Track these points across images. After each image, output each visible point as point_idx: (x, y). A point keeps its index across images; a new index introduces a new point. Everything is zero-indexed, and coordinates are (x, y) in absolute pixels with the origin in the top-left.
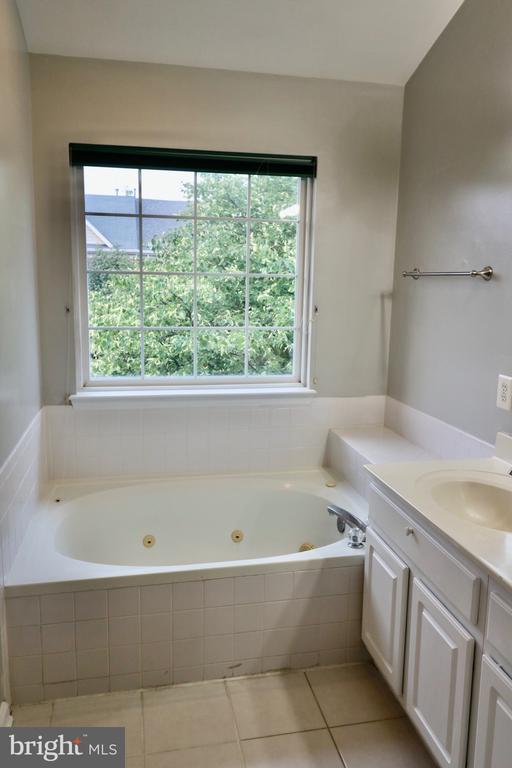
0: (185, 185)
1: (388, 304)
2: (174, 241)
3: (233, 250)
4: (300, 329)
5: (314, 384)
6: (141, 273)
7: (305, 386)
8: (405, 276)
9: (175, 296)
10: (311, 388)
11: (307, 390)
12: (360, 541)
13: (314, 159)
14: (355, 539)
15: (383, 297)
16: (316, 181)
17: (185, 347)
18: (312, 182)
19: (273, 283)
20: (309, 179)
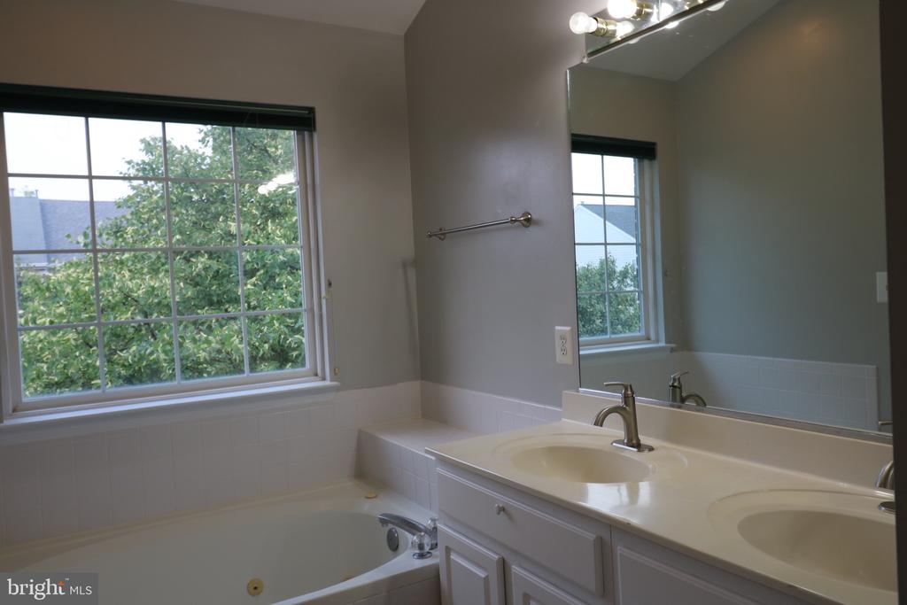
0: (129, 163)
1: (412, 273)
2: (116, 233)
3: (199, 237)
4: (311, 310)
5: (335, 374)
6: (95, 251)
7: (324, 379)
8: (430, 236)
9: (127, 296)
10: (331, 381)
11: (328, 383)
12: (427, 548)
13: (311, 110)
14: (421, 547)
15: (404, 265)
16: (315, 136)
17: (152, 353)
18: (311, 137)
19: (258, 270)
20: (306, 133)
